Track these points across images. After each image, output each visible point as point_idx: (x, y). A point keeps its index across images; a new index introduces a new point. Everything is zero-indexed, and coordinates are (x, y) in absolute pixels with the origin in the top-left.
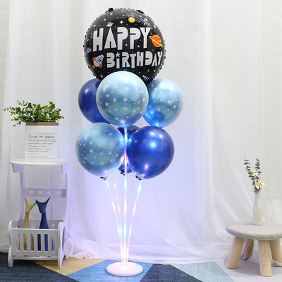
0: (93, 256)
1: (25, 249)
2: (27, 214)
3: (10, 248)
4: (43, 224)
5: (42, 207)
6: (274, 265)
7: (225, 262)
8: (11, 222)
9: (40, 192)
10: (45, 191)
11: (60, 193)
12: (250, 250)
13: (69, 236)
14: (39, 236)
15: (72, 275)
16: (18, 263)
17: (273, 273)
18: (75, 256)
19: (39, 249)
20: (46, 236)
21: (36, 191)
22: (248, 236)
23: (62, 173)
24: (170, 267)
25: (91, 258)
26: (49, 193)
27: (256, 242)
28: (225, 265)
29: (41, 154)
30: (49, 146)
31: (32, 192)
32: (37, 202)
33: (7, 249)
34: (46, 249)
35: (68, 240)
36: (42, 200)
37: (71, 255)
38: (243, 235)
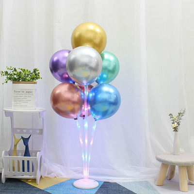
0: (61, 176)
1: (14, 170)
2: (15, 146)
3: (3, 170)
4: (27, 153)
5: (26, 141)
6: (190, 184)
7: (155, 181)
8: (3, 152)
9: (25, 131)
10: (28, 130)
11: (38, 131)
12: (172, 173)
13: (44, 162)
14: (23, 161)
15: (47, 189)
16: (8, 180)
17: (189, 189)
18: (49, 176)
19: (23, 171)
20: (28, 162)
21: (22, 129)
22: (171, 163)
23: (40, 117)
24: (116, 184)
25: (60, 177)
26: (31, 131)
27: (177, 168)
28: (155, 183)
29: (23, 104)
30: (28, 99)
31: (19, 131)
32: (22, 138)
33: (1, 170)
34: (28, 171)
35: (44, 165)
36: (26, 136)
37: (46, 175)
38: (168, 162)
